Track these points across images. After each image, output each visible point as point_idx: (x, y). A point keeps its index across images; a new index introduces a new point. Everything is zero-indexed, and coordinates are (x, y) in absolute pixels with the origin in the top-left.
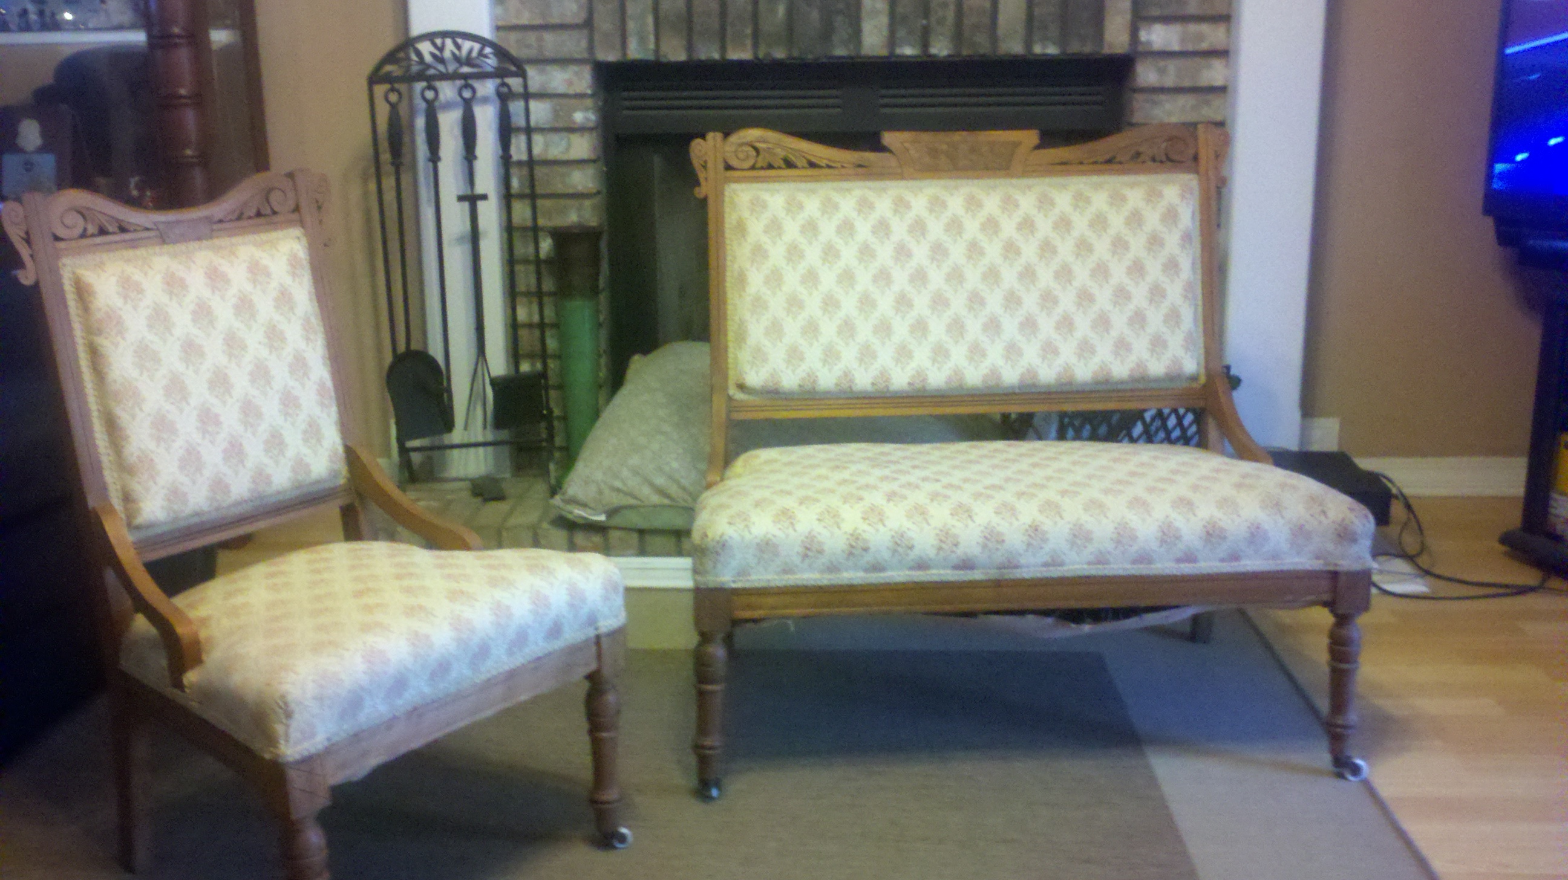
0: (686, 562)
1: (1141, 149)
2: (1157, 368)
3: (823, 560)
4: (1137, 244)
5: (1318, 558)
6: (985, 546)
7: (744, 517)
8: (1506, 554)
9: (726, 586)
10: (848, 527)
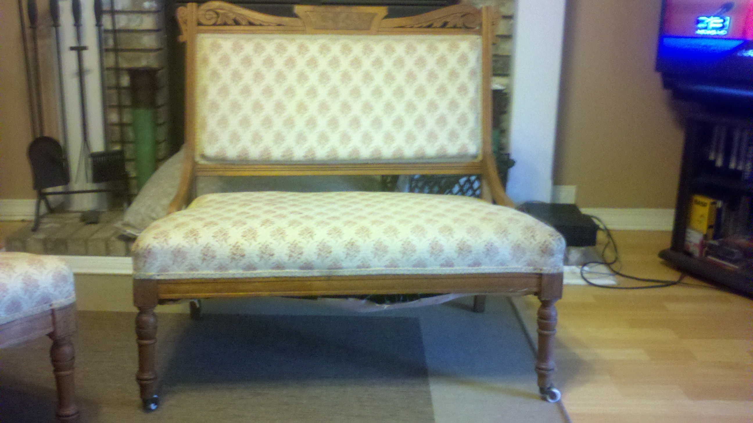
0: (128, 261)
1: (448, 20)
2: (453, 150)
3: (216, 262)
4: (443, 76)
5: (529, 265)
6: (319, 255)
7: (165, 234)
8: (662, 263)
9: (153, 278)
10: (232, 241)
